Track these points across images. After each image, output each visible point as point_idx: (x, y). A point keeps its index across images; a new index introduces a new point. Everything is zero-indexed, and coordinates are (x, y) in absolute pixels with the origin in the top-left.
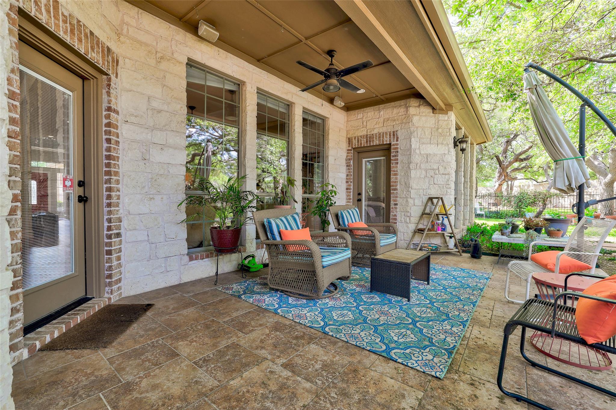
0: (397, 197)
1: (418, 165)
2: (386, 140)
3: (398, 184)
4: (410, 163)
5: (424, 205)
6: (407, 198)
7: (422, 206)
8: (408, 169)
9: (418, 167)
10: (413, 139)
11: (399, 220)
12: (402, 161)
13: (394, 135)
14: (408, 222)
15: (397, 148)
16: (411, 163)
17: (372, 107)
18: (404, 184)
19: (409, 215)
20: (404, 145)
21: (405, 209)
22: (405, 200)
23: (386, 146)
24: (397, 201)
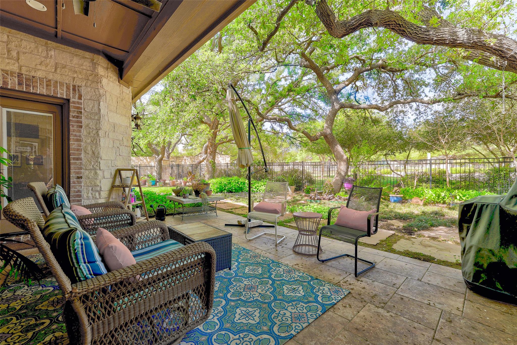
0: (81, 168)
1: (107, 133)
2: (62, 93)
3: (83, 152)
4: (98, 130)
5: (112, 176)
6: (95, 169)
7: (111, 178)
8: (96, 136)
9: (106, 135)
10: (101, 103)
11: (85, 196)
12: (88, 125)
13: (74, 90)
14: (98, 197)
15: (81, 108)
16: (100, 129)
17: (8, 29)
18: (90, 153)
19: (99, 189)
20: (91, 106)
21: (93, 183)
22: (93, 172)
23: (62, 101)
24: (81, 173)
